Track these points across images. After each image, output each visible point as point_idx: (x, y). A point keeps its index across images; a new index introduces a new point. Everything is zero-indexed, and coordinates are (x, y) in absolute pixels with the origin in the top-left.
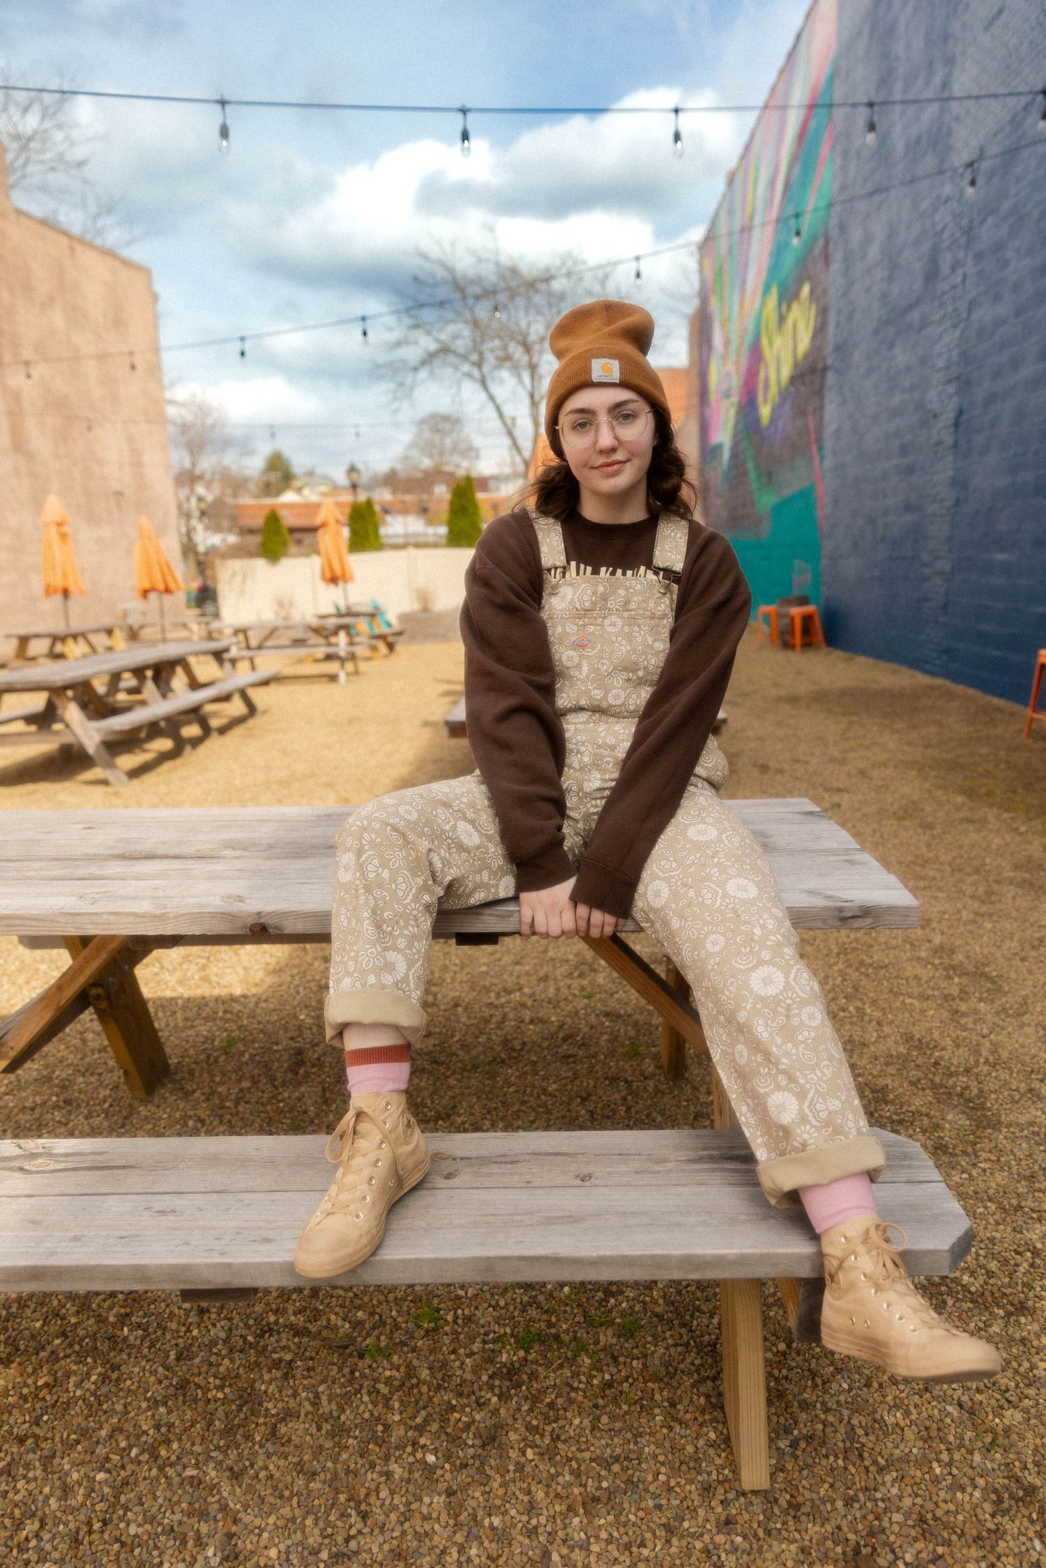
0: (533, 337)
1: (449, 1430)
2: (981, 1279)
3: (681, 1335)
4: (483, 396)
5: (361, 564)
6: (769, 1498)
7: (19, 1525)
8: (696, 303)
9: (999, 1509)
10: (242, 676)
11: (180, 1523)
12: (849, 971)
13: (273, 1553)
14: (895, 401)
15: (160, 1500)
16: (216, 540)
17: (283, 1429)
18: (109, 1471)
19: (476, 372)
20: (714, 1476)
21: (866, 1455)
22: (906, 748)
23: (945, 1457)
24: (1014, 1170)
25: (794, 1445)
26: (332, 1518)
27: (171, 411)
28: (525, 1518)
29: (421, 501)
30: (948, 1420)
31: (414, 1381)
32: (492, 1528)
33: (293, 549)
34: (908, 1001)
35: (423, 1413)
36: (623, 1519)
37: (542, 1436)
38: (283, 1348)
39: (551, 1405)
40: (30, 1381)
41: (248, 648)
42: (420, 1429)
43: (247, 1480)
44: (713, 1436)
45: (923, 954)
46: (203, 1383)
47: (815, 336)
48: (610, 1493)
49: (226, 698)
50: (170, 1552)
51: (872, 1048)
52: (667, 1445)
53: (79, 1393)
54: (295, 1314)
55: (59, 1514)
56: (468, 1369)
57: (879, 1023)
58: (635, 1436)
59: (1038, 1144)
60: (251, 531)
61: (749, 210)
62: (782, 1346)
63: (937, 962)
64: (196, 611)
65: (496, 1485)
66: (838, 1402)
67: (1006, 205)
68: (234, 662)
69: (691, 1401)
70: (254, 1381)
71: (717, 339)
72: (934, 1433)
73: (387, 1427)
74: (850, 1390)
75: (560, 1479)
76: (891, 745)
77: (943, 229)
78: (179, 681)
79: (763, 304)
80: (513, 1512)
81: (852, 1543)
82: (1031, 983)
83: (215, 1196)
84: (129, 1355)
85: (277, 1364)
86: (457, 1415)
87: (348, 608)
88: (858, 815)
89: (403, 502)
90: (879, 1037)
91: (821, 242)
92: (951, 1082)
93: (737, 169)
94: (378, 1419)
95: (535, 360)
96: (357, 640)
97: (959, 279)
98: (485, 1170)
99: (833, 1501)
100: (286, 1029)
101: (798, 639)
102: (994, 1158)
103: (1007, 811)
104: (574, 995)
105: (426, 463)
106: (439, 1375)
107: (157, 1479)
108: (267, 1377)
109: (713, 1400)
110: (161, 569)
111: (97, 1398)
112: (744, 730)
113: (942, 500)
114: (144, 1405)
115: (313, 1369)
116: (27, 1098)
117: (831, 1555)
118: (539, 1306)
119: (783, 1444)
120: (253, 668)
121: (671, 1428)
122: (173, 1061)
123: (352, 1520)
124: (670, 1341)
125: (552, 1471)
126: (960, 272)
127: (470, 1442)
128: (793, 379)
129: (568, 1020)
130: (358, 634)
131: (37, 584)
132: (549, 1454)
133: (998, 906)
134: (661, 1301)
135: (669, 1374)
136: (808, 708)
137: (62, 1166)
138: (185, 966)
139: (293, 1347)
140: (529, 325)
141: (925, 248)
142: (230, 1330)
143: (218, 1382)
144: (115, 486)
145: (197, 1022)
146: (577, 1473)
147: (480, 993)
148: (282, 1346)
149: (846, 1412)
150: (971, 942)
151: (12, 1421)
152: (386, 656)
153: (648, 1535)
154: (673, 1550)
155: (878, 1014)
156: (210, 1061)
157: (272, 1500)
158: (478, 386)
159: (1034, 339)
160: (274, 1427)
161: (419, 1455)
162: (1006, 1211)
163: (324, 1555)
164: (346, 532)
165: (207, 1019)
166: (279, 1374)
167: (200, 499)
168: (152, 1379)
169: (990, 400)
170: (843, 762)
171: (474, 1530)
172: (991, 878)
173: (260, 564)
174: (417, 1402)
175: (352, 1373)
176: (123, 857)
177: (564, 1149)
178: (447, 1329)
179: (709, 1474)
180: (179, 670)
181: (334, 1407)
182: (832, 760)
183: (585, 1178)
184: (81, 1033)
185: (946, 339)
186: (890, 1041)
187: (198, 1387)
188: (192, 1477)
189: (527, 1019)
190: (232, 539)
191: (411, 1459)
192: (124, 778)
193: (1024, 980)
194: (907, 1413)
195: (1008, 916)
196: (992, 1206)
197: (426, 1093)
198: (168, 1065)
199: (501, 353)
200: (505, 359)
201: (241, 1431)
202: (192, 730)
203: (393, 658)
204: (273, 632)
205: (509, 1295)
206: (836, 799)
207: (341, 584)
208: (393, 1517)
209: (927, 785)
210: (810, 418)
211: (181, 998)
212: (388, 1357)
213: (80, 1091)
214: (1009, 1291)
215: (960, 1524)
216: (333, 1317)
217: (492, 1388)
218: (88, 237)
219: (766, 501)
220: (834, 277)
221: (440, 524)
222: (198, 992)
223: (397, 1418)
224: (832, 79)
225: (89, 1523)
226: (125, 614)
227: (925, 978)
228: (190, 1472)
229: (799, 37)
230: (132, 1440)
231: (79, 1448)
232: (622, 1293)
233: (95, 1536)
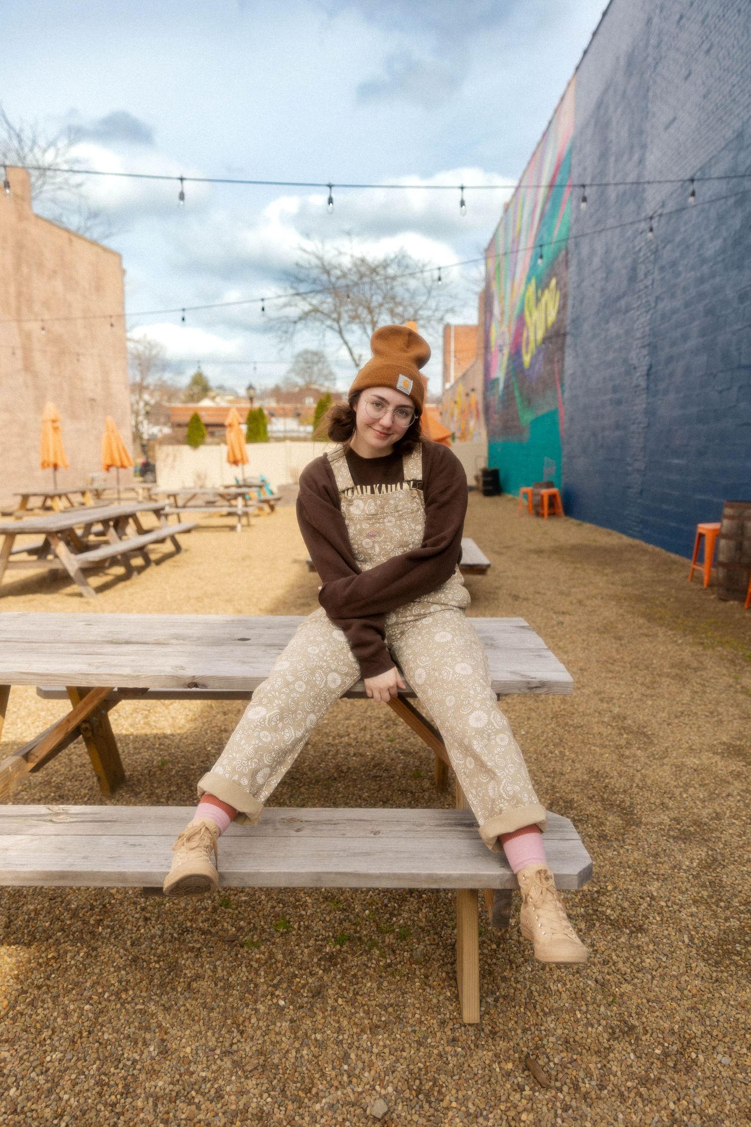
0: (374, 304)
1: (293, 988)
2: (618, 912)
3: (434, 939)
4: (340, 341)
5: (253, 451)
6: (478, 1027)
7: (40, 1032)
8: (483, 285)
9: (613, 1036)
10: (171, 526)
11: (134, 1033)
12: (558, 729)
13: (188, 1050)
14: (610, 357)
15: (122, 1021)
16: (155, 430)
17: (194, 985)
18: (91, 1005)
19: (335, 326)
20: (448, 1016)
21: (538, 1006)
22: (611, 586)
23: (584, 1008)
24: (646, 850)
25: (496, 1000)
26: (223, 1032)
27: (130, 345)
28: (335, 1035)
29: (296, 409)
30: (588, 989)
31: (273, 961)
32: (316, 1040)
33: (208, 439)
34: (593, 748)
35: (278, 978)
36: (393, 1036)
37: (348, 992)
38: (195, 941)
39: (355, 976)
40: (43, 955)
41: (177, 507)
42: (276, 987)
43: (173, 1012)
44: (449, 994)
45: (606, 720)
46: (147, 959)
47: (559, 312)
48: (386, 1023)
49: (162, 541)
50: (128, 1048)
51: (567, 776)
52: (422, 998)
53: (73, 962)
54: (202, 922)
55: (63, 1027)
56: (306, 955)
57: (573, 761)
58: (403, 994)
59: (663, 836)
60: (179, 425)
61: (517, 229)
62: (494, 946)
63: (614, 724)
64: (141, 479)
65: (319, 1018)
66: (524, 978)
67: (678, 238)
68: (166, 516)
69: (438, 975)
70: (178, 958)
71: (496, 310)
72: (579, 995)
73: (256, 986)
74: (532, 971)
75: (357, 1015)
76: (601, 584)
77: (640, 250)
78: (131, 529)
79: (526, 289)
80: (329, 1032)
81: (525, 1053)
82: (671, 739)
83: (163, 838)
84: (103, 942)
85: (191, 950)
86: (298, 980)
87: (244, 480)
88: (574, 630)
89: (283, 409)
90: (572, 769)
91: (563, 253)
92: (614, 798)
93: (511, 201)
94: (252, 980)
95: (375, 319)
96: (250, 503)
97: (649, 282)
98: (319, 827)
99: (516, 1030)
100: (199, 756)
101: (546, 510)
102: (634, 843)
103: (671, 629)
104: (382, 740)
105: (300, 381)
106: (288, 958)
107: (120, 1010)
108: (185, 956)
109: (451, 975)
110: (119, 451)
111: (84, 965)
112: (505, 572)
113: (639, 423)
114: (112, 970)
115: (213, 952)
116: (35, 794)
117: (512, 1057)
118: (350, 921)
119: (490, 1000)
120: (179, 521)
121: (424, 990)
122: (127, 773)
123: (235, 1034)
124: (428, 942)
125: (353, 1010)
126: (650, 278)
127: (305, 995)
128: (545, 340)
129: (378, 755)
130: (250, 499)
131: (36, 459)
132: (352, 1002)
133: (657, 691)
134: (424, 920)
135: (426, 960)
136: (549, 558)
137: (75, 820)
138: (134, 715)
139: (201, 941)
140: (372, 296)
141: (629, 261)
142: (163, 930)
143: (156, 958)
144: (91, 395)
145: (142, 750)
146: (367, 1013)
147: (322, 736)
148: (195, 940)
149: (528, 983)
150: (637, 712)
151: (33, 977)
152: (269, 514)
153: (407, 1045)
154: (421, 1054)
155: (573, 756)
156: (151, 775)
157: (188, 1022)
158: (337, 335)
159: (696, 323)
160: (189, 984)
161: (275, 1001)
162: (638, 874)
163: (218, 1051)
164: (244, 428)
165: (148, 748)
166: (193, 955)
167: (147, 404)
168: (117, 956)
169: (670, 360)
170: (568, 594)
171: (306, 1040)
172: (655, 673)
173: (186, 449)
174: (274, 972)
175: (237, 955)
176: (112, 642)
177: (366, 818)
178: (294, 932)
179: (445, 1015)
180: (131, 521)
181: (225, 973)
182: (561, 593)
183: (376, 833)
184: (69, 755)
185: (642, 320)
186: (579, 773)
187: (144, 961)
188: (141, 1009)
189: (352, 753)
190: (167, 430)
191: (270, 1003)
192: (93, 592)
193: (668, 737)
194: (565, 984)
195: (663, 697)
196: (630, 871)
197: (286, 797)
198: (124, 776)
199: (353, 314)
200: (355, 318)
201: (170, 985)
202: (138, 561)
203: (273, 516)
204: (194, 496)
205: (332, 914)
206: (561, 619)
207: (240, 465)
208: (259, 1032)
209: (621, 611)
210: (556, 365)
211: (132, 734)
212: (258, 947)
213: (69, 790)
214: (633, 919)
215: (588, 1044)
216: (225, 924)
217: (319, 965)
218: (81, 232)
219: (527, 417)
220: (571, 275)
221: (309, 424)
222: (143, 732)
223: (262, 980)
224: (571, 151)
225: (81, 1033)
226: (93, 480)
227: (605, 734)
228: (139, 1007)
229: (550, 123)
230: (106, 989)
231: (74, 992)
232: (400, 915)
233: (84, 1040)
